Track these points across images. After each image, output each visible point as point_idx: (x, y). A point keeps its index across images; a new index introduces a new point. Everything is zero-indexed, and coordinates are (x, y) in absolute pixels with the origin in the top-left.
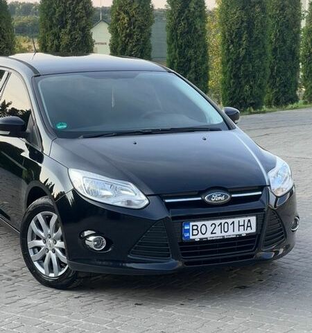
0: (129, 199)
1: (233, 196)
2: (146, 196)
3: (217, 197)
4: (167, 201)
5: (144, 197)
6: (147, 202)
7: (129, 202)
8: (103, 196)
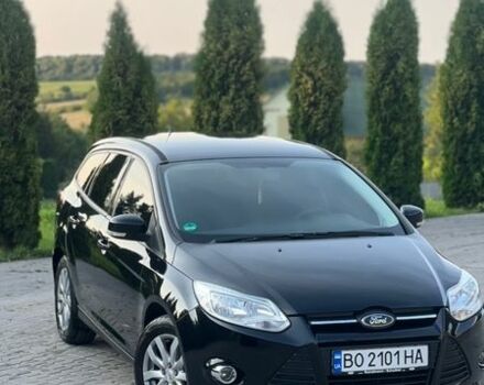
0: (266, 319)
1: (398, 318)
2: (288, 316)
3: (377, 320)
4: (313, 323)
5: (284, 318)
6: (288, 324)
7: (266, 324)
8: (236, 316)
